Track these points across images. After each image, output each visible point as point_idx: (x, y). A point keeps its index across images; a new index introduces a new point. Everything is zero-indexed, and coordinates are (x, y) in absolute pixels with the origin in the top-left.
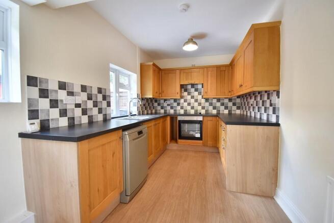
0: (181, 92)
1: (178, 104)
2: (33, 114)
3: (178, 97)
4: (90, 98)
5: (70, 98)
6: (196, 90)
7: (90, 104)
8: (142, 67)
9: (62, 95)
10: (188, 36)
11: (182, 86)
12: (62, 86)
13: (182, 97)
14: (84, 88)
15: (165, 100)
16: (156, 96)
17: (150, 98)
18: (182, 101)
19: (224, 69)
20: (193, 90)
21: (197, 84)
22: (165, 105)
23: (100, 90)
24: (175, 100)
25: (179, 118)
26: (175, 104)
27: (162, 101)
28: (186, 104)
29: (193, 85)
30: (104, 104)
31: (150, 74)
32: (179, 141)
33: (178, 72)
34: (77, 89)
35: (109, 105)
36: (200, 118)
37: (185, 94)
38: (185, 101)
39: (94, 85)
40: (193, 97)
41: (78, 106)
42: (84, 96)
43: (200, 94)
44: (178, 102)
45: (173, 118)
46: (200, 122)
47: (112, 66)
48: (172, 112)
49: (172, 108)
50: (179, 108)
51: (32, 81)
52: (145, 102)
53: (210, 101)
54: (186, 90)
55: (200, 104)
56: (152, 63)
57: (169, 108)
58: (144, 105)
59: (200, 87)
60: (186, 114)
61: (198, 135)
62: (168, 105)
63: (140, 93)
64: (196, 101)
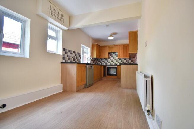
0: (109, 56)
1: (108, 61)
2: (64, 58)
3: (107, 58)
4: (75, 56)
5: (71, 55)
6: (115, 55)
7: (75, 57)
8: (92, 45)
9: (69, 54)
10: (110, 34)
11: (109, 53)
12: (69, 51)
13: (109, 58)
14: (74, 52)
15: (102, 59)
16: (98, 57)
17: (95, 58)
18: (109, 60)
19: (127, 46)
20: (114, 55)
21: (115, 52)
22: (102, 61)
23: (78, 53)
24: (106, 59)
25: (108, 66)
26: (106, 61)
27: (100, 60)
28: (111, 61)
29: (114, 53)
30: (79, 58)
31: (95, 48)
32: (107, 76)
33: (107, 47)
34: (73, 52)
35: (80, 59)
36: (116, 66)
37: (111, 57)
38: (111, 60)
39: (77, 51)
40: (114, 58)
41: (72, 57)
42: (74, 54)
43: (117, 56)
44: (107, 60)
45: (105, 66)
46: (116, 68)
47: (82, 45)
48: (105, 64)
49: (105, 63)
50: (108, 63)
51: (64, 49)
52: (93, 59)
53: (121, 60)
54: (111, 55)
55: (117, 61)
56: (96, 44)
57: (103, 63)
58: (93, 61)
59: (117, 53)
60: (111, 65)
61: (115, 74)
62: (103, 61)
63: (91, 55)
64: (115, 60)
